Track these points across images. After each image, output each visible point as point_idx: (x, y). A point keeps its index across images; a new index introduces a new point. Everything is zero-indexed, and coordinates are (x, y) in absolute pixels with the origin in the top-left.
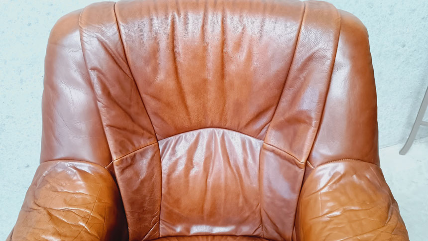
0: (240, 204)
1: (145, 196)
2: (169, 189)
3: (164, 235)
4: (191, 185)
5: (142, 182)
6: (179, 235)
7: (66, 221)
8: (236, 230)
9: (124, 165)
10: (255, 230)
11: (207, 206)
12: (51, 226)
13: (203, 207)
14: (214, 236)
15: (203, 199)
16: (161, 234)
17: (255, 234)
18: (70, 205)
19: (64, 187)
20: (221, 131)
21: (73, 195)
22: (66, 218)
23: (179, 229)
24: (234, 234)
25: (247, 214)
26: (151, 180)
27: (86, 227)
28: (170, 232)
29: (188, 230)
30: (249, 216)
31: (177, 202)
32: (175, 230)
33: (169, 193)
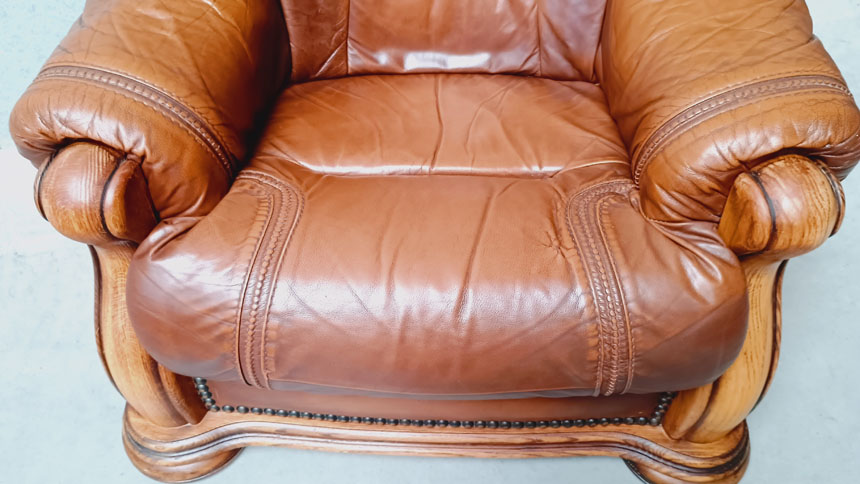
0: (500, 9)
6: (383, 70)
10: (524, 59)
17: (526, 67)
23: (383, 59)
25: (512, 28)
27: (214, 8)
28: (368, 65)
29: (400, 62)
30: (514, 33)
32: (376, 61)
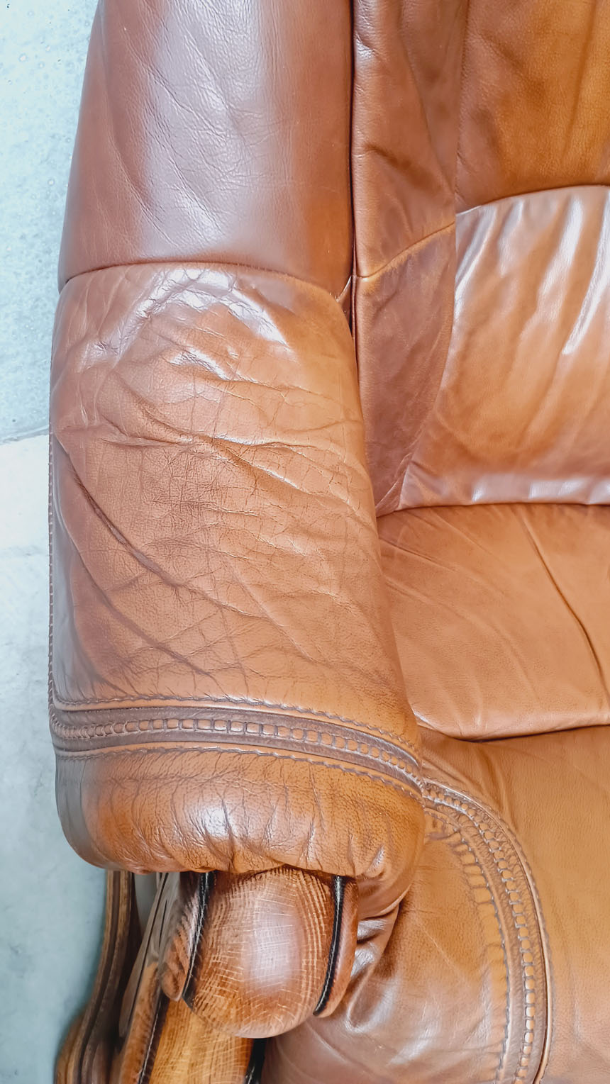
1: (409, 396)
2: (462, 374)
3: (409, 504)
4: (518, 365)
5: (415, 350)
8: (588, 491)
9: (385, 294)
11: (537, 427)
13: (526, 427)
14: (529, 505)
15: (535, 407)
16: (403, 501)
18: (286, 431)
19: (238, 364)
21: (276, 393)
22: (291, 476)
24: (580, 500)
26: (431, 348)
31: (469, 412)
33: (457, 388)
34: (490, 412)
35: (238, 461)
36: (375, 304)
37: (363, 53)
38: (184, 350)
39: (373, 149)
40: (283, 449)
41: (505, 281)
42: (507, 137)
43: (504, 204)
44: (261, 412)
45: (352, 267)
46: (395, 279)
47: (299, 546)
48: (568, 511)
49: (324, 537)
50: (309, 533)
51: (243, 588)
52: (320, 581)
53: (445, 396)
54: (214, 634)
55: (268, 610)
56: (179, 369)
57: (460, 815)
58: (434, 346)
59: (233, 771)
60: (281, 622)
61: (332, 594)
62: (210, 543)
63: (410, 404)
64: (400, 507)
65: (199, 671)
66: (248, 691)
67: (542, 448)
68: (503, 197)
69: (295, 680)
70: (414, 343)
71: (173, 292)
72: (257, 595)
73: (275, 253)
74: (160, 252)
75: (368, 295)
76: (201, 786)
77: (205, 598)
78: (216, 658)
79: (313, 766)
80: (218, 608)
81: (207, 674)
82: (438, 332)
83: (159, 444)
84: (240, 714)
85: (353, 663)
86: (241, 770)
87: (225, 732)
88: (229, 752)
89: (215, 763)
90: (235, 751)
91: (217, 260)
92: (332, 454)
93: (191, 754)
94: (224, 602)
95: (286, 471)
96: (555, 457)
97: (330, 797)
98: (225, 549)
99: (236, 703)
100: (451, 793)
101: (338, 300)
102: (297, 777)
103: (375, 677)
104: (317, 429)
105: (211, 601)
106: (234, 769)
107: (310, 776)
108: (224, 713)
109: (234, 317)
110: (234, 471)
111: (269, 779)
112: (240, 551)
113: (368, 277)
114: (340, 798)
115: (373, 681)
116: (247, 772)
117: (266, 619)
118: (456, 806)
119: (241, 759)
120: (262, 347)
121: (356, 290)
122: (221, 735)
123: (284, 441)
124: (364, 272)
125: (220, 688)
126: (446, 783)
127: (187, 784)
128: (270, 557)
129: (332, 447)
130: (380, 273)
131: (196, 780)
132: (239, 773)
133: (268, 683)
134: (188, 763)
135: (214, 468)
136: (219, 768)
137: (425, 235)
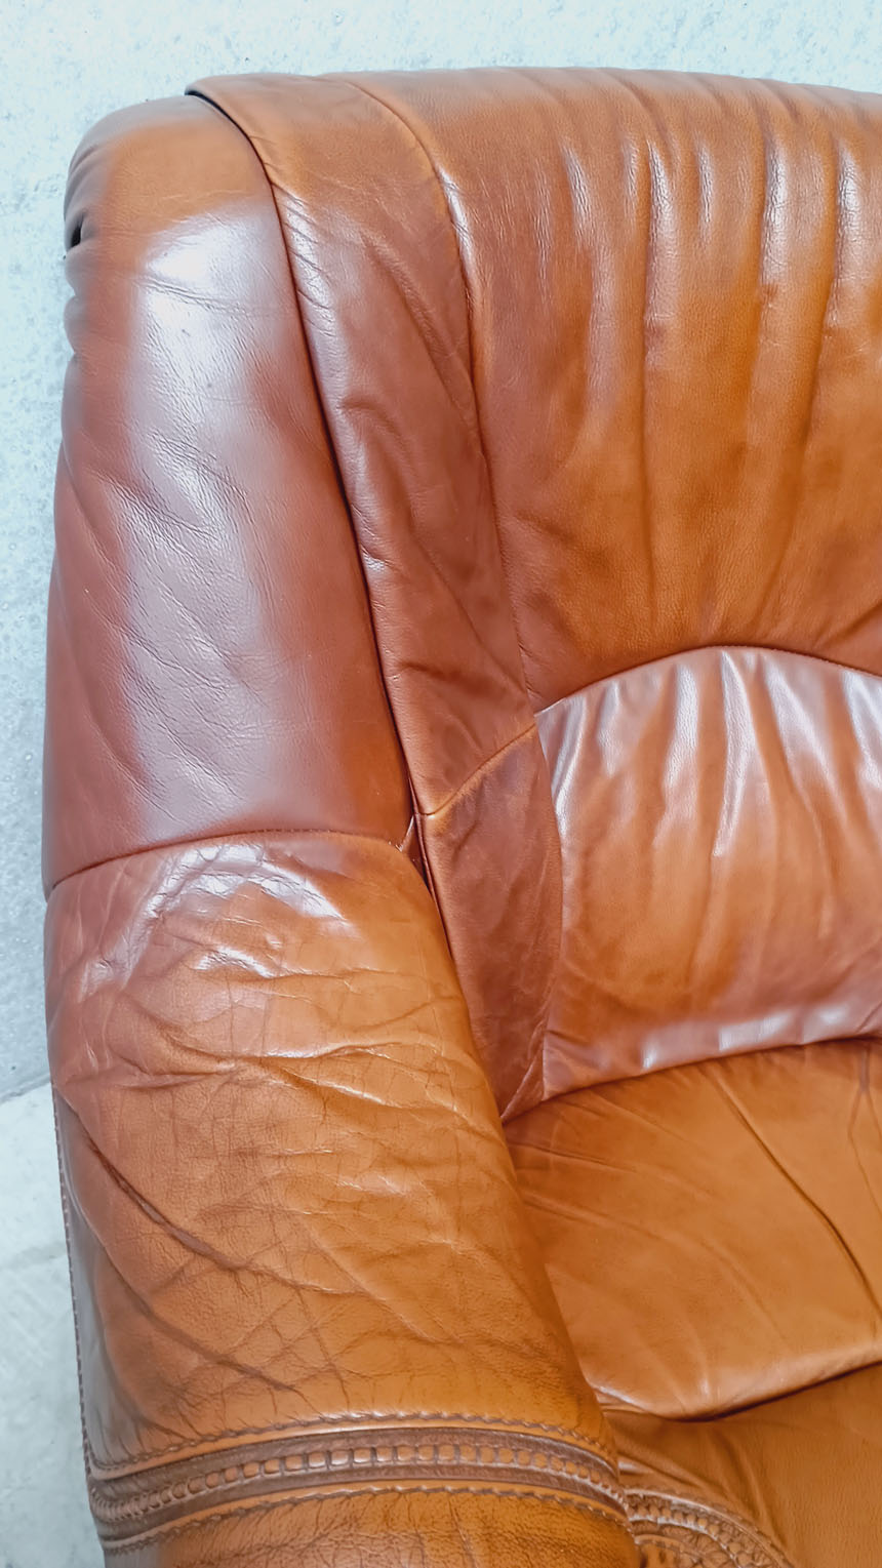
0: (825, 930)
1: (522, 947)
2: (588, 906)
3: (558, 1089)
4: (659, 881)
5: (516, 891)
6: (607, 1079)
7: (379, 1100)
8: (797, 1027)
9: (461, 830)
10: (868, 1013)
11: (707, 954)
12: (346, 1133)
13: (692, 958)
14: (723, 1061)
15: (697, 930)
16: (549, 1087)
17: (867, 1029)
18: (356, 1030)
19: (281, 954)
20: (750, 656)
21: (337, 983)
22: (373, 1089)
23: (607, 1057)
24: (791, 1040)
25: (844, 964)
26: (538, 882)
27: (455, 1109)
28: (582, 1075)
29: (636, 1058)
30: (850, 969)
31: (609, 954)
33: (585, 925)
34: (637, 948)
35: (298, 1082)
36: (450, 844)
37: (374, 567)
38: (211, 950)
39: (409, 666)
40: (356, 1054)
41: (617, 782)
42: (576, 618)
43: (595, 691)
44: (320, 1011)
45: (411, 805)
46: (470, 809)
47: (392, 1184)
48: (777, 1058)
49: (425, 1164)
50: (403, 1162)
51: (325, 1256)
52: (428, 1226)
53: (572, 938)
54: (293, 1329)
55: (363, 1280)
56: (208, 976)
57: (697, 1535)
58: (542, 879)
59: (342, 1525)
60: (382, 1295)
61: (449, 1241)
62: (273, 1200)
63: (525, 957)
64: (546, 1096)
65: (278, 1386)
66: (348, 1402)
67: (721, 980)
68: (591, 683)
69: (411, 1373)
70: (513, 880)
71: (187, 879)
72: (345, 1262)
73: (309, 808)
74: (163, 833)
75: (439, 835)
76: (299, 1555)
77: (275, 1278)
78: (299, 1363)
79: (453, 1497)
80: (293, 1291)
81: (290, 1388)
82: (542, 859)
83: (193, 1078)
84: (343, 1438)
85: (490, 1334)
86: (353, 1521)
87: (325, 1469)
88: (333, 1497)
89: (315, 1517)
90: (340, 1495)
91: (237, 830)
92: (423, 1047)
93: (280, 1510)
94: (302, 1280)
95: (365, 1084)
96: (742, 989)
97: (484, 1538)
98: (294, 1206)
99: (334, 1423)
100: (681, 1505)
101: (401, 849)
102: (433, 1517)
103: (526, 1349)
104: (399, 1018)
105: (284, 1283)
106: (342, 1521)
107: (451, 1511)
108: (319, 1441)
109: (268, 895)
110: (294, 1096)
111: (394, 1527)
112: (315, 1205)
113: (434, 813)
114: (500, 1538)
115: (522, 1355)
116: (360, 1522)
117: (361, 1295)
118: (690, 1524)
119: (351, 1505)
120: (310, 928)
121: (423, 832)
122: (320, 1474)
123: (356, 1043)
124: (428, 809)
125: (310, 1405)
126: (671, 1492)
127: (280, 1556)
128: (357, 1206)
129: (421, 1039)
130: (450, 805)
131: (292, 1547)
132: (351, 1525)
133: (374, 1384)
134: (277, 1524)
135: (267, 1098)
136: (323, 1524)
137: (499, 748)
